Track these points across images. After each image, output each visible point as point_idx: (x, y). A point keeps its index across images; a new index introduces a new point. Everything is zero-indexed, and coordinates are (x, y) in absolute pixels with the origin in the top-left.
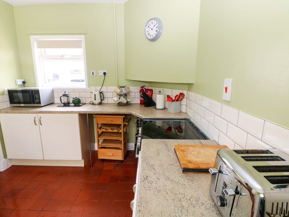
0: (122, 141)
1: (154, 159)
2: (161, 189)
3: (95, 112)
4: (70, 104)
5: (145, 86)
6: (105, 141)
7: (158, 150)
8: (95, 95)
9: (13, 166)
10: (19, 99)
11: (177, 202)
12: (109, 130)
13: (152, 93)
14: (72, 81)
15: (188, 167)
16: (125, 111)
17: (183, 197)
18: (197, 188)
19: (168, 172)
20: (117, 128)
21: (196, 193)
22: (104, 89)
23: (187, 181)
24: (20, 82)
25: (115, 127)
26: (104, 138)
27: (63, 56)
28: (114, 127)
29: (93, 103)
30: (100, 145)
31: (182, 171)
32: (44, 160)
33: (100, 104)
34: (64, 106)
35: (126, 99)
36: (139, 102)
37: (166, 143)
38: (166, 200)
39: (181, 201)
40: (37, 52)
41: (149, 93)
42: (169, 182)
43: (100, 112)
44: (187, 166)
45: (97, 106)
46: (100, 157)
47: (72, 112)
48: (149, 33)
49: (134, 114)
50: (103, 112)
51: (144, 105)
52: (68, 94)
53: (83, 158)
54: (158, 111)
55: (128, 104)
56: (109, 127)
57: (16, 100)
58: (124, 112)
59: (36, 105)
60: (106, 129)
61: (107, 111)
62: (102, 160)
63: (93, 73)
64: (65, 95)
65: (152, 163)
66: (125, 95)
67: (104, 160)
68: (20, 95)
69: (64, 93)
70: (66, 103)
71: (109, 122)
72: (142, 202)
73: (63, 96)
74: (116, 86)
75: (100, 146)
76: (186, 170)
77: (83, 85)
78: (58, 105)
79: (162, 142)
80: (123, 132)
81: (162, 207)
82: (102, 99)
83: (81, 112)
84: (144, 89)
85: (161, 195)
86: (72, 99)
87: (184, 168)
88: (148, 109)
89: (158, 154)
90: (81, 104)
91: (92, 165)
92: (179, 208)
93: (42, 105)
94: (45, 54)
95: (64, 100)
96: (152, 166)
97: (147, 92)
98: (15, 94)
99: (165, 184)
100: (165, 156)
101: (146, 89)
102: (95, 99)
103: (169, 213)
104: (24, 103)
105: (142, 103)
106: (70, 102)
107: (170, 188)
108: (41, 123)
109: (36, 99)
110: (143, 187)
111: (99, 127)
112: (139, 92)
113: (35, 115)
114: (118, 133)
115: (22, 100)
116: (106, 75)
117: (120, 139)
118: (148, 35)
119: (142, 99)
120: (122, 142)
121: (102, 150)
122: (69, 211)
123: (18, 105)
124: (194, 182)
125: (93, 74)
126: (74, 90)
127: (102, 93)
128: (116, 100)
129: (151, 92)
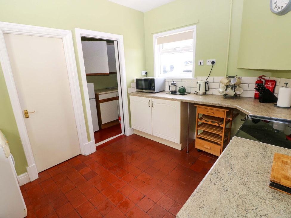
0: (222, 136)
1: (238, 160)
2: (229, 189)
3: (196, 101)
4: (176, 92)
5: (265, 76)
6: (205, 133)
7: (250, 153)
8: (200, 85)
9: (134, 134)
10: (142, 86)
11: (241, 209)
12: (209, 122)
13: (275, 86)
14: (184, 71)
15: (280, 183)
16: (230, 105)
17: (253, 210)
18: (282, 211)
19: (248, 177)
20: (218, 122)
21: (277, 214)
22: (210, 80)
23: (271, 197)
24: (144, 73)
25: (217, 120)
26: (204, 129)
27: (176, 49)
28: (215, 120)
29: (197, 93)
30: (199, 135)
31: (269, 184)
32: (152, 135)
33: (205, 94)
34: (172, 94)
35: (234, 91)
36: (253, 96)
37: (265, 148)
38: (229, 201)
39: (247, 212)
40: (157, 47)
41: (269, 86)
42: (243, 188)
43: (201, 102)
44: (279, 181)
45: (201, 97)
46: (197, 147)
47: (176, 100)
48: (277, 5)
49: (240, 108)
50: (204, 102)
51: (258, 100)
52: (175, 84)
53: (181, 142)
54: (278, 110)
55: (236, 97)
56: (209, 118)
57: (140, 87)
58: (228, 105)
59: (151, 91)
60: (206, 121)
61: (208, 102)
62: (199, 150)
63: (201, 62)
64: (173, 84)
65: (233, 162)
66: (234, 87)
67: (200, 151)
68: (143, 83)
69: (173, 82)
70: (173, 91)
71: (210, 114)
72: (201, 190)
73: (171, 85)
74: (225, 76)
75: (199, 137)
76: (275, 185)
77: (190, 76)
78: (166, 93)
79: (261, 145)
80: (225, 128)
81: (220, 205)
82: (207, 89)
83: (183, 100)
84: (263, 80)
85: (225, 194)
86: (179, 88)
87: (272, 181)
88: (263, 105)
89: (247, 156)
90: (186, 93)
91: (189, 152)
92: (240, 216)
93: (155, 91)
94: (162, 49)
95: (173, 88)
96: (231, 166)
97: (267, 84)
98: (140, 82)
99: (237, 188)
100: (255, 161)
101: (266, 80)
102: (199, 90)
103: (225, 214)
104: (145, 89)
105: (256, 97)
106: (177, 91)
107: (242, 194)
108: (153, 106)
109: (152, 86)
110: (209, 180)
111: (199, 118)
112: (255, 83)
113: (150, 99)
114: (218, 127)
115: (144, 87)
116: (214, 64)
117: (220, 135)
118: (275, 7)
119: (258, 92)
120: (222, 138)
121: (200, 140)
122: (161, 181)
123: (141, 90)
124: (281, 203)
125: (201, 64)
126: (182, 80)
127: (207, 83)
128: (221, 91)
129: (273, 84)
